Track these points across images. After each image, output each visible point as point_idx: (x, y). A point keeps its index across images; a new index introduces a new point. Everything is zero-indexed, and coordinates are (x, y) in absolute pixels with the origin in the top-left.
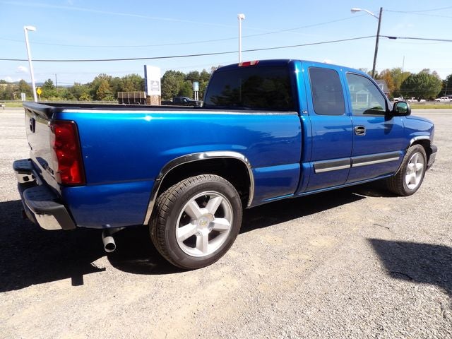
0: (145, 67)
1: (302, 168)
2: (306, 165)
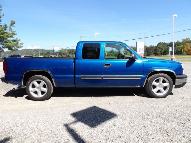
0: (137, 42)
1: (74, 77)
2: (77, 76)
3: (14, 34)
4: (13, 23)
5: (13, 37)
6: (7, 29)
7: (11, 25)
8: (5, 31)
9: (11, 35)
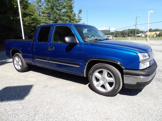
3: (80, 20)
4: (80, 11)
5: (79, 22)
6: (76, 16)
7: (79, 13)
8: (74, 18)
9: (78, 20)
